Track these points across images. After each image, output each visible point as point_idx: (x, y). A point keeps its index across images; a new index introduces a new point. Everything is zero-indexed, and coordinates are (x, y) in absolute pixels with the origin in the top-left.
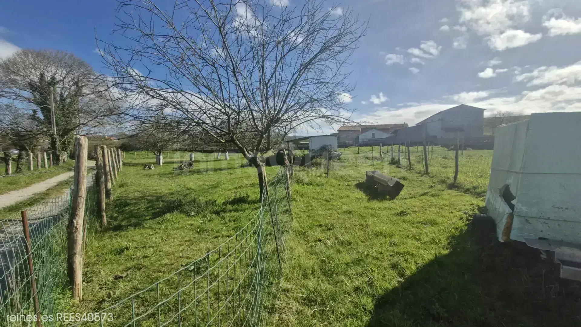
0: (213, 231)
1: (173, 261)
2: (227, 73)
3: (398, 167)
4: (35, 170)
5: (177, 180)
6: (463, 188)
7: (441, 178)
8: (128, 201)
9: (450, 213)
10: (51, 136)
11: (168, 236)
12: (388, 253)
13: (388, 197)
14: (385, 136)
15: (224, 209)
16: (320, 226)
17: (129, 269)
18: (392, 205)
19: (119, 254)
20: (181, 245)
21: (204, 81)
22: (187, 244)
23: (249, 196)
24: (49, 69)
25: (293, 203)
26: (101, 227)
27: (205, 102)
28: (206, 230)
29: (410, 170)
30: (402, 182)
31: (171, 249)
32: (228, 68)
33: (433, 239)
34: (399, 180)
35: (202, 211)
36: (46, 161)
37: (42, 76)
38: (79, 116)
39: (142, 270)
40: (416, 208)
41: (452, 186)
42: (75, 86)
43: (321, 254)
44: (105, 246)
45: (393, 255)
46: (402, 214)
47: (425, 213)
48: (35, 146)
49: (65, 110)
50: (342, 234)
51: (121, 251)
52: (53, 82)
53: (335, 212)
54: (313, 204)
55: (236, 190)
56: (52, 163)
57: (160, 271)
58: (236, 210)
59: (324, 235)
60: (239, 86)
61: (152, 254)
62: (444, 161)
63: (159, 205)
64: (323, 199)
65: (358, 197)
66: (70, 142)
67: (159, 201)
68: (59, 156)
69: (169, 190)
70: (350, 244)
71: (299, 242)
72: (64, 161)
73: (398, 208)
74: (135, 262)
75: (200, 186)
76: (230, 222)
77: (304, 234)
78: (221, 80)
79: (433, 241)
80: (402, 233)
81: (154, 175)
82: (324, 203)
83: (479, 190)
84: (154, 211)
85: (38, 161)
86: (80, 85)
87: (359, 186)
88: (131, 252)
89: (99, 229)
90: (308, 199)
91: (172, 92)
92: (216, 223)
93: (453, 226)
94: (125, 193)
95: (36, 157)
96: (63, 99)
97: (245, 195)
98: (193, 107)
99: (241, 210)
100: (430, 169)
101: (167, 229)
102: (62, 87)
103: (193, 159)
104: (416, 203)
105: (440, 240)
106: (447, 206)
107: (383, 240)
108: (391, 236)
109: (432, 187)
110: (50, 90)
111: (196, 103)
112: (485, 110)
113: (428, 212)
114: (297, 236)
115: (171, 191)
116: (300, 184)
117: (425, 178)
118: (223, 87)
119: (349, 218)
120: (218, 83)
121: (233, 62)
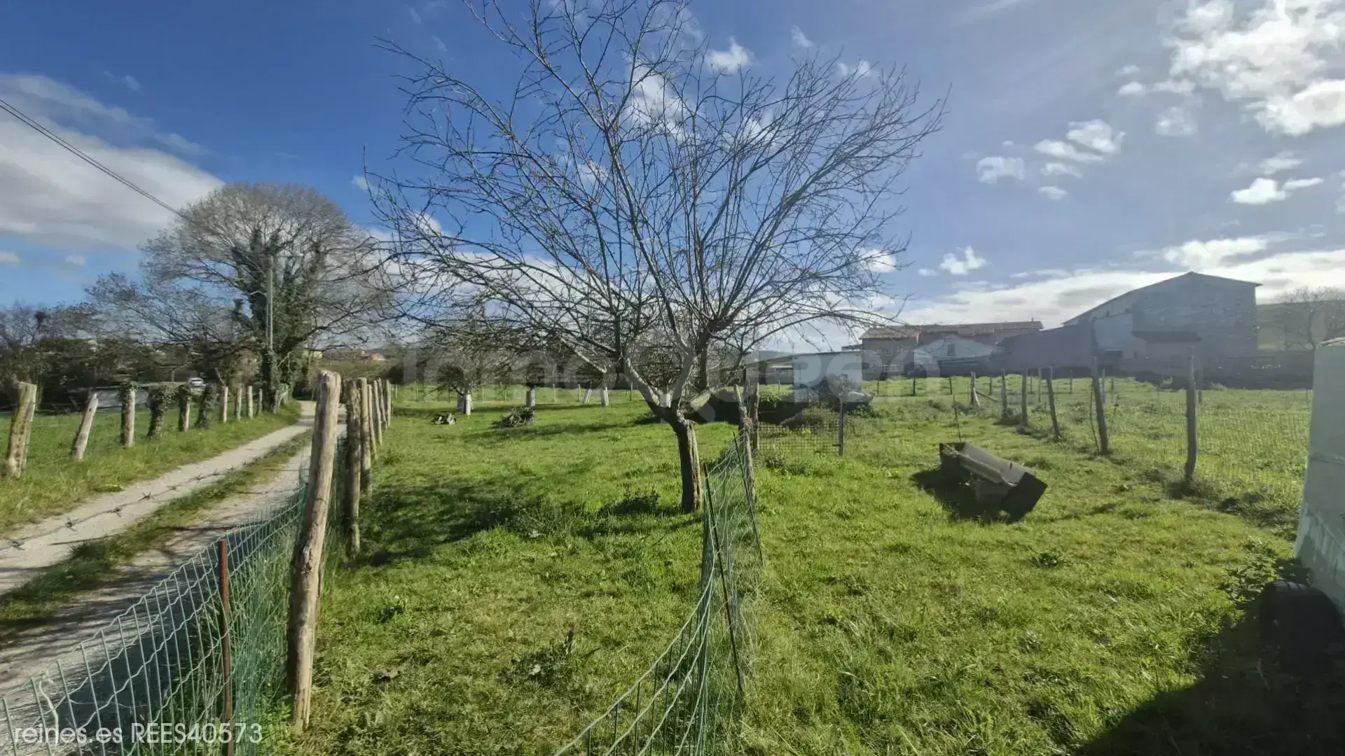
0: (580, 579)
1: (495, 649)
2: (618, 223)
3: (1021, 432)
4: (230, 422)
5: (500, 451)
6: (1216, 498)
7: (1144, 467)
8: (402, 497)
9: (1183, 566)
10: (264, 352)
11: (484, 585)
12: (1017, 672)
13: (1003, 513)
14: (983, 351)
15: (602, 524)
16: (831, 581)
17: (403, 659)
18: (1018, 536)
19: (383, 622)
20: (511, 609)
21: (568, 242)
22: (522, 608)
23: (658, 496)
24: (270, 221)
25: (761, 518)
26: (348, 554)
27: (569, 286)
28: (564, 576)
29: (1056, 441)
30: (1040, 474)
31: (489, 618)
32: (621, 213)
33: (1144, 640)
34: (1028, 469)
35: (555, 528)
36: (251, 404)
37: (256, 234)
38: (316, 311)
39: (430, 665)
40: (1085, 547)
41: (1184, 489)
42: (313, 253)
43: (838, 661)
44: (354, 601)
45: (1032, 676)
46: (1047, 561)
47: (1110, 562)
48: (233, 371)
49: (292, 300)
50: (889, 607)
51: (386, 615)
52: (274, 247)
53: (866, 547)
54: (811, 524)
55: (626, 480)
56: (261, 408)
57: (467, 673)
58: (630, 530)
59: (842, 607)
60: (643, 249)
61: (451, 628)
62: (1149, 421)
63: (464, 508)
64: (834, 510)
65: (922, 508)
66: (295, 363)
67: (465, 499)
68: (274, 393)
69: (484, 473)
70: (911, 636)
71: (780, 622)
72: (282, 403)
73: (1032, 544)
74: (416, 644)
75: (548, 467)
76: (615, 558)
77: (791, 600)
78: (604, 238)
79: (1144, 646)
80: (1050, 617)
81: (453, 438)
82: (835, 520)
83: (1266, 505)
84: (452, 523)
85: (236, 404)
86: (322, 249)
87: (924, 480)
88: (407, 619)
89: (346, 560)
90: (796, 511)
91: (502, 268)
92: (585, 562)
93: (1197, 606)
94: (397, 477)
95: (234, 394)
96: (289, 279)
97: (649, 494)
98: (545, 297)
99: (642, 531)
100: (1113, 440)
101: (480, 567)
102: (289, 254)
103: (533, 403)
104: (1084, 532)
105: (1163, 645)
106: (1174, 546)
107: (998, 632)
108: (1021, 623)
109: (1122, 489)
110: (267, 262)
111: (549, 288)
112: (1258, 285)
113: (1118, 560)
114: (774, 604)
115: (488, 477)
116: (776, 471)
117: (1100, 466)
118: (606, 251)
119: (903, 564)
120: (597, 244)
121: (632, 199)
